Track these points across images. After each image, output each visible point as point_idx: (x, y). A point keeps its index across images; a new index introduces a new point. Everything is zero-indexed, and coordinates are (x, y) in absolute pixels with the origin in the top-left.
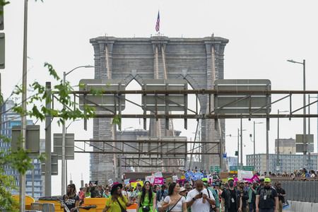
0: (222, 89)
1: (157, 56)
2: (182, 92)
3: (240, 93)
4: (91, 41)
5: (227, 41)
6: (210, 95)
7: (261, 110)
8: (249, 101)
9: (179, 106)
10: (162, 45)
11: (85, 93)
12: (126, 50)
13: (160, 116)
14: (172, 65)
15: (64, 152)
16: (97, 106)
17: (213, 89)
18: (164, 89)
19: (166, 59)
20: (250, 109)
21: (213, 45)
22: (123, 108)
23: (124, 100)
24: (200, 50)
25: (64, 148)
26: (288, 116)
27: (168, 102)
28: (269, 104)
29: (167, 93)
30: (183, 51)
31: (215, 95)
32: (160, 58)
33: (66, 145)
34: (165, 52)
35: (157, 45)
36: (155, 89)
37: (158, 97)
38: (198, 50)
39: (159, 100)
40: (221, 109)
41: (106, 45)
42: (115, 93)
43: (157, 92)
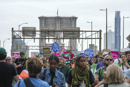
0: (65, 30)
1: (57, 22)
2: (53, 31)
3: (71, 31)
4: (39, 18)
5: (77, 18)
6: (62, 32)
7: (77, 37)
8: (73, 34)
9: (52, 35)
10: (59, 19)
11: (24, 31)
12: (49, 20)
13: (47, 38)
14: (61, 25)
15: (19, 49)
16: (27, 35)
17: (62, 30)
18: (48, 30)
19: (60, 23)
20: (74, 36)
21: (73, 19)
22: (35, 36)
23: (36, 33)
24: (70, 20)
25: (19, 48)
26: (85, 39)
27: (49, 34)
28: (79, 35)
29: (49, 31)
30: (65, 21)
31: (63, 32)
32: (58, 23)
33: (20, 47)
34: (60, 21)
35: (57, 19)
36: (45, 30)
37: (46, 33)
38: (69, 20)
39: (46, 34)
40: (65, 36)
41: (43, 19)
42: (33, 31)
43: (46, 31)
